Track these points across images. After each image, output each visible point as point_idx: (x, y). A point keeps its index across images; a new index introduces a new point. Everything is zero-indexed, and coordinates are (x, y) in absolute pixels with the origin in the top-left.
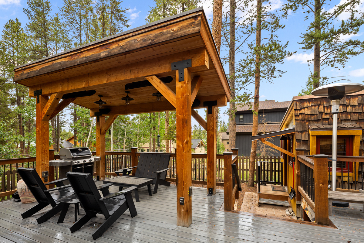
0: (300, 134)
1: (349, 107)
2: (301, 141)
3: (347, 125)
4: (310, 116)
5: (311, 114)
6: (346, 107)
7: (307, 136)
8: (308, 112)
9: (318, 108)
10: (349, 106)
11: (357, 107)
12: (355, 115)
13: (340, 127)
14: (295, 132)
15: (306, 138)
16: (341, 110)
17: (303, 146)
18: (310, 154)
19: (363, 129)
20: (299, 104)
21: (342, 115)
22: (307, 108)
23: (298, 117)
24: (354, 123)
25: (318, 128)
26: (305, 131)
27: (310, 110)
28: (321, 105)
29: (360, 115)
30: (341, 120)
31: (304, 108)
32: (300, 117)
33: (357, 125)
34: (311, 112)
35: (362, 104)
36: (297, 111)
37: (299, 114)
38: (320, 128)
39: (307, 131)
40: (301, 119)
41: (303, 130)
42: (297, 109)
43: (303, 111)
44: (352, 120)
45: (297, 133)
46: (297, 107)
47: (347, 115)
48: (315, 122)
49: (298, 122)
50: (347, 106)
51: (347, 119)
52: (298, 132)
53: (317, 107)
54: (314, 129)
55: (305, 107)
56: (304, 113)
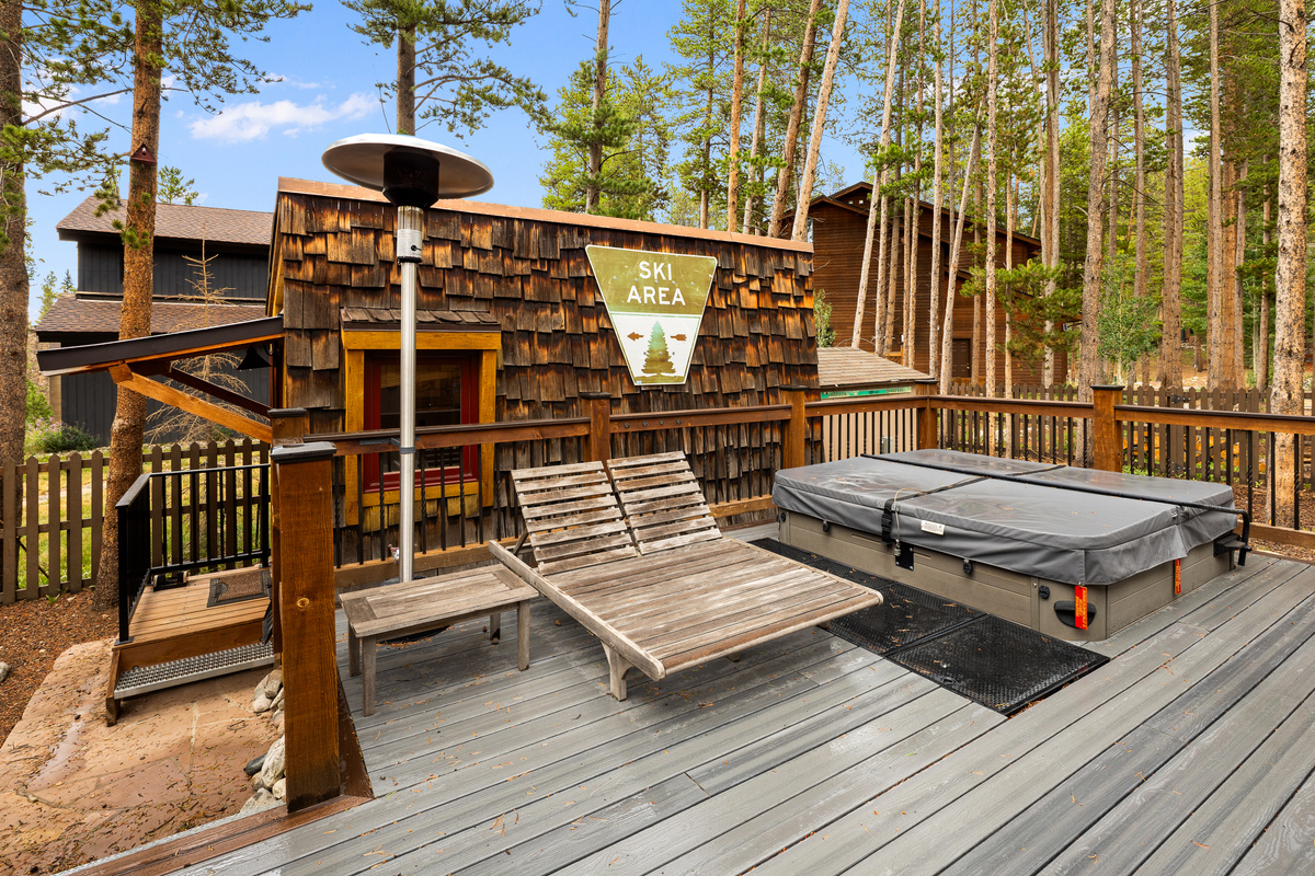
0: (304, 342)
1: (471, 252)
2: (311, 374)
3: (463, 315)
4: (345, 271)
5: (350, 261)
6: (460, 253)
7: (333, 350)
8: (337, 251)
9: (376, 243)
10: (468, 249)
11: (490, 257)
12: (485, 284)
13: (441, 319)
14: (286, 335)
15: (331, 362)
16: (446, 261)
17: (318, 393)
18: (344, 429)
19: (503, 332)
20: (303, 212)
21: (449, 277)
22: (335, 234)
23: (299, 269)
24: (483, 308)
25: (371, 320)
26: (326, 331)
27: (344, 247)
28: (387, 232)
29: (499, 283)
30: (447, 296)
31: (323, 234)
32: (309, 270)
33: (490, 318)
34: (349, 253)
35: (503, 249)
36: (295, 242)
37: (300, 258)
38: (377, 319)
39: (332, 331)
40: (310, 279)
41: (318, 326)
42: (291, 234)
43: (318, 246)
44: (477, 299)
45: (296, 338)
46: (296, 223)
47: (465, 279)
48: (366, 297)
49: (300, 290)
50: (465, 250)
51: (465, 294)
52: (299, 336)
53: (372, 236)
54: (354, 321)
55: (325, 228)
56: (324, 256)
